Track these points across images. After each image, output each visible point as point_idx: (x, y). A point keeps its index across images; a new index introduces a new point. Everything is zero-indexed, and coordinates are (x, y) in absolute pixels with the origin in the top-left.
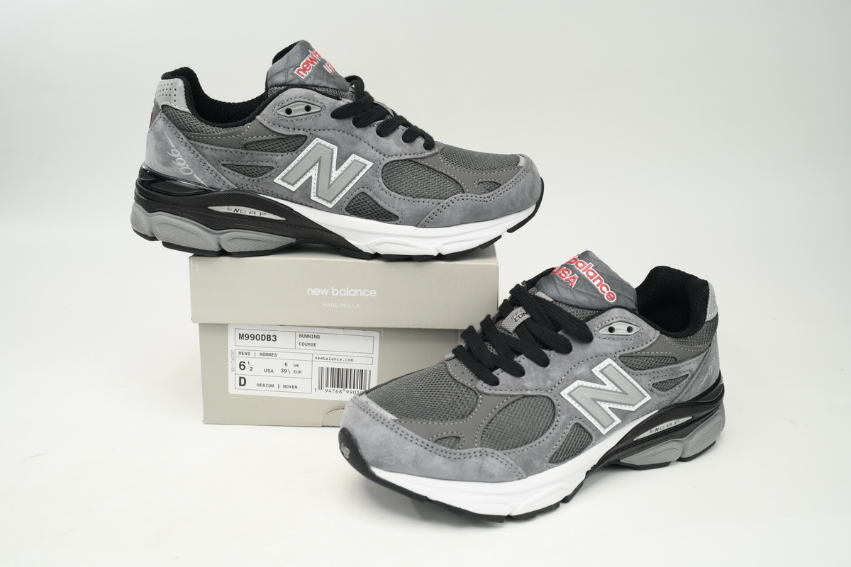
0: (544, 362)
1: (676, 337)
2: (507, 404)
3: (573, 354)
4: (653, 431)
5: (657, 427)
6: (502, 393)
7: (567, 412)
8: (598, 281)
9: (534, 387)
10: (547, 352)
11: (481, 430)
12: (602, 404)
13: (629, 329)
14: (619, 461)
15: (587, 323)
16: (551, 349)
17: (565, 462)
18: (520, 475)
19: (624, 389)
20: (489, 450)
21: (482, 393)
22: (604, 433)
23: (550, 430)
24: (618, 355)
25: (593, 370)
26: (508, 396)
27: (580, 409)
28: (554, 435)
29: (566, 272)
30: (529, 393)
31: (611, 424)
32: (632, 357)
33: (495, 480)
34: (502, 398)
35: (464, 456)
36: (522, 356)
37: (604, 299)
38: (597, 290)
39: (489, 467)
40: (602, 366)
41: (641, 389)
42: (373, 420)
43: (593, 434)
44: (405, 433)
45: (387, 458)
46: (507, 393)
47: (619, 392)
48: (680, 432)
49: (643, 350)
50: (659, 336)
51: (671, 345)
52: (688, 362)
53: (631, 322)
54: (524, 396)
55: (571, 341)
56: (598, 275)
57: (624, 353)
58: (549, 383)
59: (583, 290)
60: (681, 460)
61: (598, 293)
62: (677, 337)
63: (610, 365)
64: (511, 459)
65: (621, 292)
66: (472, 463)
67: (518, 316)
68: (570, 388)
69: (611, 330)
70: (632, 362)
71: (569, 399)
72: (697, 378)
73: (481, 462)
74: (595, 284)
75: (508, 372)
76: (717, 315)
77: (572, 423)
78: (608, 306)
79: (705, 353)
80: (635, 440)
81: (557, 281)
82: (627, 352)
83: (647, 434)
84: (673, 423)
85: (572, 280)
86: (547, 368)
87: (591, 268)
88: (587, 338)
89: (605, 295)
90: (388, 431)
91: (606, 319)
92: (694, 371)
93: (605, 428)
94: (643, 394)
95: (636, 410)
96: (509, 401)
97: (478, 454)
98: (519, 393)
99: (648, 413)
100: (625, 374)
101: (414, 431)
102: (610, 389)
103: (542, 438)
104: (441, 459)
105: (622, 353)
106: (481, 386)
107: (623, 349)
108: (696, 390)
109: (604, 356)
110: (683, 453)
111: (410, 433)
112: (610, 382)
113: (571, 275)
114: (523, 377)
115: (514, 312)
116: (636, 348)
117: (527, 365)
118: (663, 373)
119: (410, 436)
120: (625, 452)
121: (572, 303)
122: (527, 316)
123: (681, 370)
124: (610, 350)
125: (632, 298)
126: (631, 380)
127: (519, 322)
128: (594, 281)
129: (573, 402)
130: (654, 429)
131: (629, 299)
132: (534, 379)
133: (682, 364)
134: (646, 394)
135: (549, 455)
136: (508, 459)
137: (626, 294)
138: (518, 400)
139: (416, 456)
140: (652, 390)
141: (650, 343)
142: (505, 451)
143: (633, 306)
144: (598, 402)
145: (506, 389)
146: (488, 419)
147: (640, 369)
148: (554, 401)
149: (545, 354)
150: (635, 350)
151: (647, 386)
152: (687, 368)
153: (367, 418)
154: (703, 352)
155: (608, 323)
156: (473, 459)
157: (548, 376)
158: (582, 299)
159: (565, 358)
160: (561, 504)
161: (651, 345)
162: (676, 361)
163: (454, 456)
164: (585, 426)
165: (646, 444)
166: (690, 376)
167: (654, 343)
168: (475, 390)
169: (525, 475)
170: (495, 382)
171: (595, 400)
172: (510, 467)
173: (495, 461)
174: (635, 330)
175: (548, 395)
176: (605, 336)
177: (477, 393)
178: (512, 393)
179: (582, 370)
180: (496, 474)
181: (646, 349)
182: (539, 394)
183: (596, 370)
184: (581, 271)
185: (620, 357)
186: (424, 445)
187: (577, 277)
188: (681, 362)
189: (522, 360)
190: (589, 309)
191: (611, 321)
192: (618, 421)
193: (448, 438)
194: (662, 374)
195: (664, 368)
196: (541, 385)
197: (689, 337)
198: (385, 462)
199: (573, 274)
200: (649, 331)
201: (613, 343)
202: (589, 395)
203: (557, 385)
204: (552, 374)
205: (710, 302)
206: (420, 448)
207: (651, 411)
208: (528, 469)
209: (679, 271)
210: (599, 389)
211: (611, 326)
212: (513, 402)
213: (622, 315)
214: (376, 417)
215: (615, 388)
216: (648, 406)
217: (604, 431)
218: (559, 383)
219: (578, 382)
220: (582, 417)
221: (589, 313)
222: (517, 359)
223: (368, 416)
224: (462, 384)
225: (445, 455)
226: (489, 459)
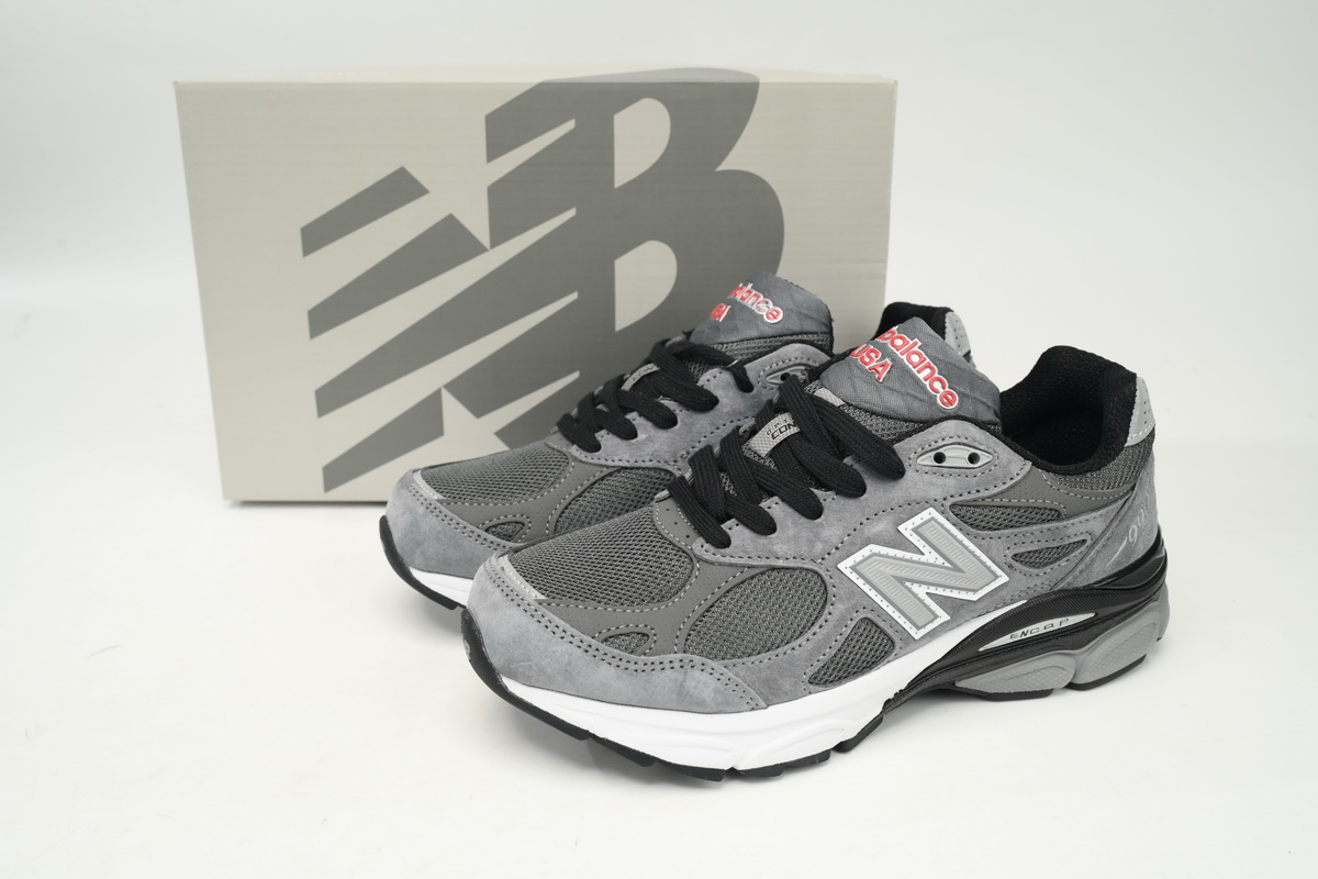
0: (813, 511)
1: (1063, 474)
2: (740, 580)
3: (866, 499)
4: (1018, 635)
5: (1025, 630)
6: (733, 561)
7: (848, 599)
8: (928, 371)
9: (790, 554)
10: (819, 493)
11: (689, 623)
12: (915, 588)
13: (973, 458)
14: (954, 684)
15: (897, 446)
16: (828, 488)
17: (840, 684)
18: (753, 704)
19: (956, 561)
20: (697, 659)
21: (700, 560)
22: (917, 637)
23: (815, 628)
24: (948, 503)
25: (901, 528)
26: (743, 566)
27: (872, 594)
28: (821, 637)
29: (873, 355)
30: (781, 563)
31: (932, 621)
32: (975, 506)
33: (708, 710)
34: (733, 570)
35: (653, 667)
36: (776, 498)
37: (935, 403)
38: (923, 388)
39: (696, 688)
40: (917, 520)
41: (989, 563)
42: (505, 599)
43: (896, 638)
44: (553, 624)
45: (524, 664)
46: (742, 561)
47: (946, 568)
48: (1070, 639)
49: (995, 495)
50: (1029, 472)
51: (1049, 487)
52: (1083, 518)
53: (976, 445)
54: (773, 569)
55: (864, 476)
56: (928, 360)
57: (961, 498)
58: (819, 547)
59: (897, 386)
60: (1072, 686)
61: (926, 392)
62: (1065, 474)
63: (933, 519)
64: (737, 675)
65: (968, 392)
66: (665, 679)
67: (781, 427)
68: (857, 557)
69: (939, 458)
70: (973, 515)
71: (853, 577)
72: (1104, 546)
73: (681, 677)
74: (921, 376)
75: (747, 526)
76: (1152, 435)
77: (858, 617)
78: (941, 415)
79: (1120, 502)
80: (981, 649)
81: (855, 371)
82: (966, 497)
83: (1006, 640)
84: (1056, 623)
85: (880, 369)
86: (818, 520)
87: (916, 348)
88: (893, 470)
89: (938, 395)
90: (524, 619)
91: (932, 438)
92: (1098, 534)
93: (918, 628)
94: (993, 573)
95: (979, 600)
96: (745, 576)
97: (677, 664)
98: (764, 562)
99: (1006, 605)
100: (960, 536)
101: (569, 622)
102: (931, 561)
103: (798, 642)
104: (612, 670)
105: (957, 499)
106: (700, 547)
107: (959, 491)
108: (1102, 566)
109: (926, 503)
110: (1075, 676)
111: (562, 623)
112: (931, 550)
113: (881, 360)
114: (773, 536)
115: (773, 422)
116: (982, 491)
117: (782, 515)
118: (1034, 537)
119: (561, 629)
120: (961, 670)
121: (876, 409)
122: (794, 430)
123: (1071, 531)
124: (936, 493)
125: (989, 403)
126: (972, 547)
127: (778, 440)
128: (919, 372)
129: (860, 582)
130: (1019, 632)
131: (983, 403)
132: (791, 539)
133: (1071, 521)
134: (999, 572)
135: (810, 671)
136: (731, 675)
137: (978, 395)
138: (762, 573)
139: (569, 663)
140: (1010, 566)
141: (1010, 483)
142: (726, 661)
143: (989, 416)
144: (908, 584)
145: (741, 554)
146: (705, 605)
147: (990, 529)
148: (826, 578)
149: (814, 497)
150: (980, 495)
151: (1000, 559)
152: (1082, 528)
153: (497, 595)
154: (1115, 501)
155: (934, 445)
156: (668, 672)
157: (817, 535)
158: (895, 403)
159: (851, 504)
160: (833, 754)
161: (1012, 487)
162: (1059, 516)
163: (635, 667)
164: (881, 624)
165: (1002, 657)
166: (1089, 542)
167: (1016, 484)
168: (689, 552)
169: (763, 704)
170: (723, 542)
171: (901, 580)
172: (735, 688)
173: (704, 678)
174: (984, 458)
175: (816, 569)
176: (926, 469)
177: (692, 558)
178: (751, 562)
179: (881, 526)
180: (708, 700)
181: (1002, 493)
182: (800, 565)
183: (906, 529)
184: (898, 353)
185: (953, 506)
186: (584, 646)
187: (890, 362)
188: (1069, 517)
189: (775, 507)
190: (906, 421)
191: (940, 443)
192: (944, 617)
193: (627, 635)
194: (1032, 538)
195: (1035, 527)
196: (804, 550)
197: (1089, 475)
198: (520, 669)
199: (883, 357)
200: (1009, 462)
201: (940, 481)
202: (890, 571)
203: (834, 550)
204: (825, 533)
205: (1136, 412)
206: (576, 649)
207: (1013, 601)
208: (770, 694)
209: (1092, 355)
210: (911, 561)
211: (940, 450)
212: (752, 578)
213: (960, 433)
214: (511, 595)
215: (940, 561)
216: (1003, 593)
217: (917, 634)
218: (837, 548)
219: (873, 548)
220: (876, 608)
221: (905, 427)
222: (764, 505)
223: (498, 591)
224: (671, 543)
225: (619, 663)
226: (697, 673)
